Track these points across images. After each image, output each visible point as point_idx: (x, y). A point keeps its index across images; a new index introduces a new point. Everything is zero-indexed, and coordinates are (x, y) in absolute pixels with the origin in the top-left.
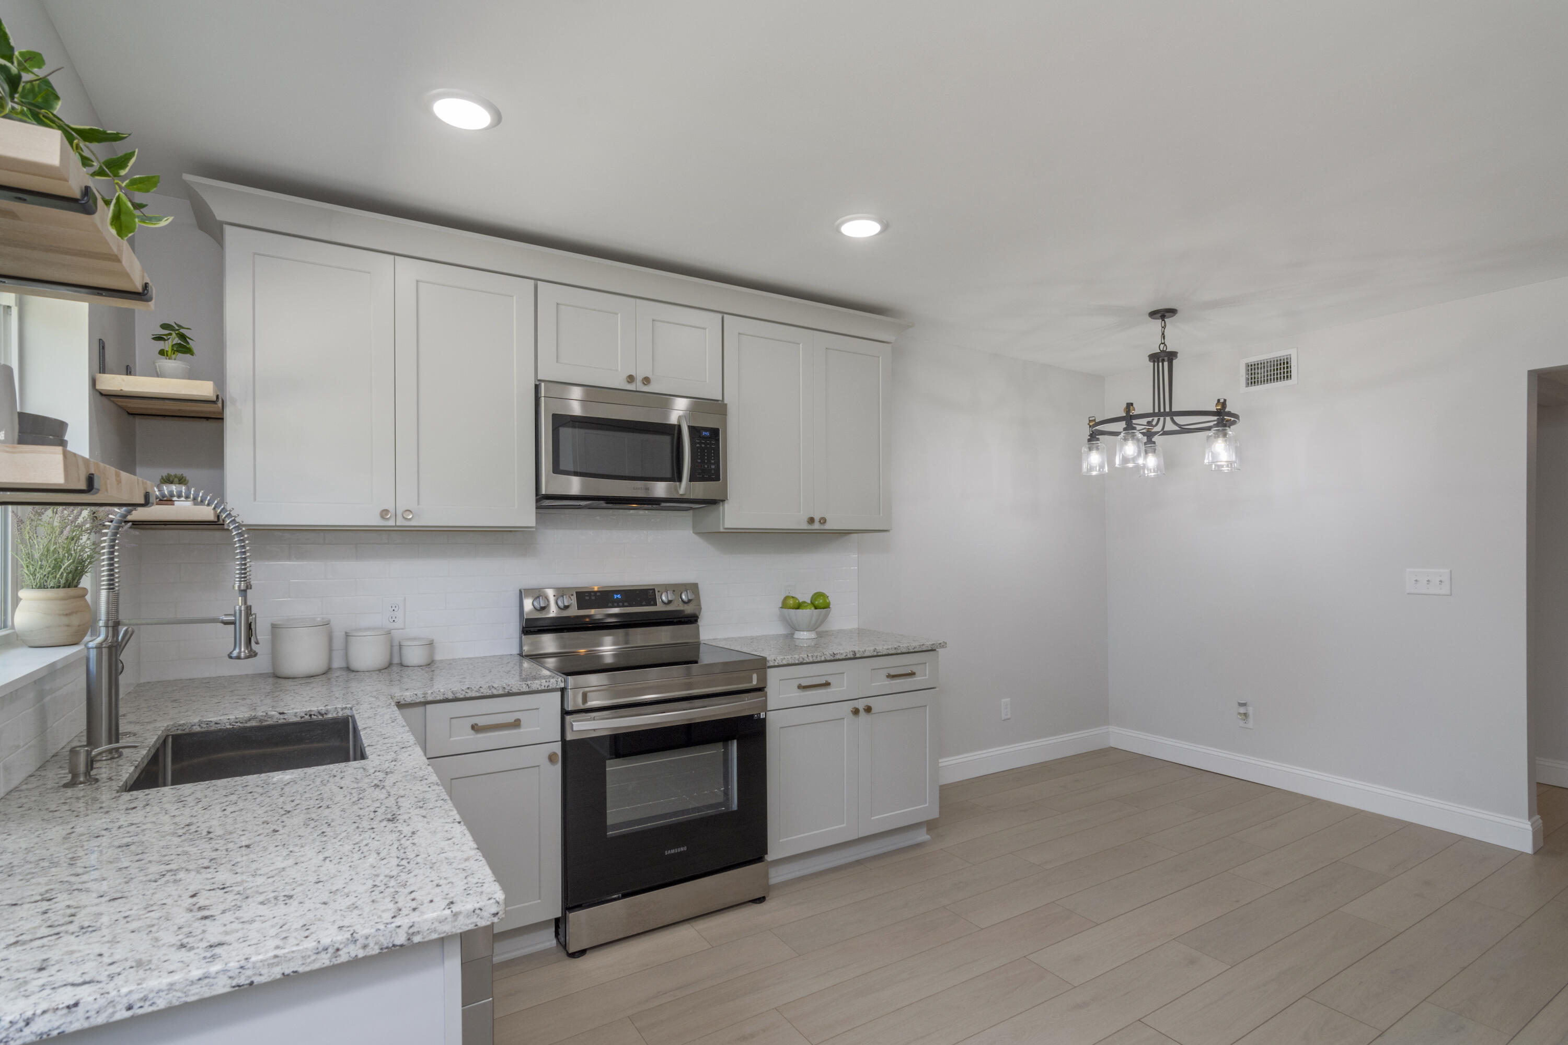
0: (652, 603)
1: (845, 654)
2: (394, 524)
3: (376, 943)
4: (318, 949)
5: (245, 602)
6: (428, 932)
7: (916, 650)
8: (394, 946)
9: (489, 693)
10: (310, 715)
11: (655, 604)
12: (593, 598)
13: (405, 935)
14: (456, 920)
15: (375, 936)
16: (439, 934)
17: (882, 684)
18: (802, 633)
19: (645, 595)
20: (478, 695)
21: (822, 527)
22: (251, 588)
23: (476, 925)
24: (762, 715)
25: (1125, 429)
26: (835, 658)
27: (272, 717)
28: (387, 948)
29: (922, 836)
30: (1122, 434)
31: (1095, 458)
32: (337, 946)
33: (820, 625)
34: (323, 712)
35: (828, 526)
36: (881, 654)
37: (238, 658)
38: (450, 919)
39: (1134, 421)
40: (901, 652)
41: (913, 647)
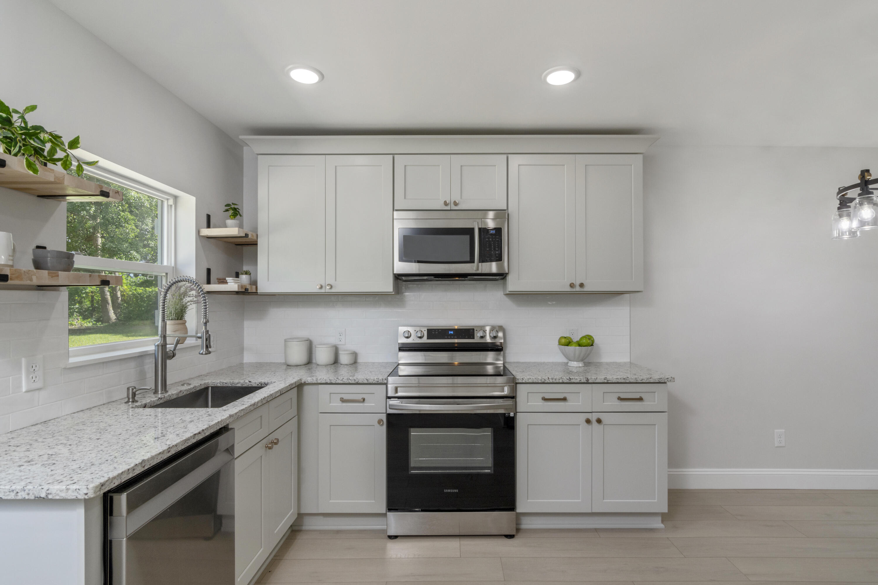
0: (472, 337)
1: (579, 380)
2: (324, 292)
3: (33, 494)
4: (10, 490)
5: (206, 328)
6: (55, 494)
7: (643, 381)
8: (40, 497)
9: (347, 382)
10: (261, 384)
11: (474, 338)
12: (437, 333)
13: (45, 493)
14: (67, 492)
15: (32, 490)
16: (60, 497)
17: (612, 403)
18: (573, 362)
19: (468, 332)
20: (342, 382)
21: (582, 290)
22: (208, 322)
23: (77, 497)
24: (512, 414)
25: (860, 195)
26: (571, 382)
27: (246, 383)
28: (37, 497)
29: (657, 524)
30: (857, 201)
31: (845, 224)
32: (17, 490)
33: (585, 359)
34: (266, 383)
35: (587, 289)
36: (611, 382)
37: (202, 354)
38: (65, 491)
39: (870, 186)
40: (629, 382)
41: (641, 379)
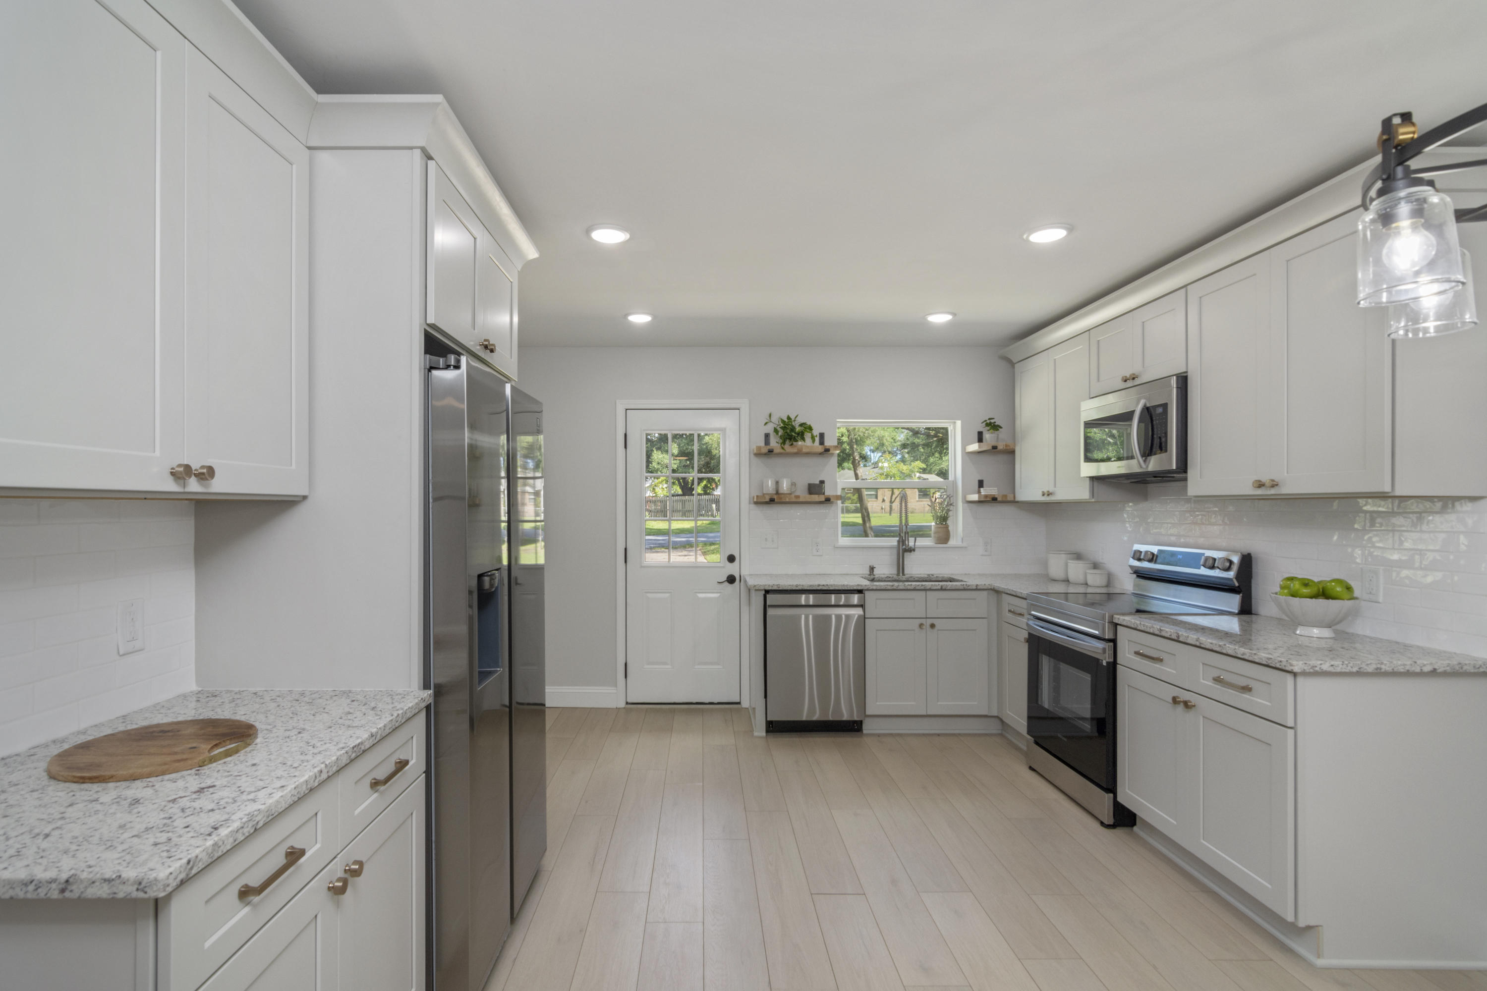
2: (1046, 499)
18: (1310, 629)
40: (1226, 653)
41: (1242, 652)
